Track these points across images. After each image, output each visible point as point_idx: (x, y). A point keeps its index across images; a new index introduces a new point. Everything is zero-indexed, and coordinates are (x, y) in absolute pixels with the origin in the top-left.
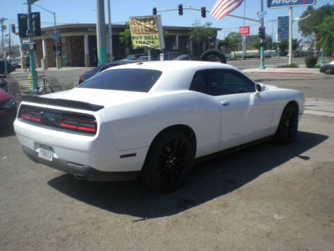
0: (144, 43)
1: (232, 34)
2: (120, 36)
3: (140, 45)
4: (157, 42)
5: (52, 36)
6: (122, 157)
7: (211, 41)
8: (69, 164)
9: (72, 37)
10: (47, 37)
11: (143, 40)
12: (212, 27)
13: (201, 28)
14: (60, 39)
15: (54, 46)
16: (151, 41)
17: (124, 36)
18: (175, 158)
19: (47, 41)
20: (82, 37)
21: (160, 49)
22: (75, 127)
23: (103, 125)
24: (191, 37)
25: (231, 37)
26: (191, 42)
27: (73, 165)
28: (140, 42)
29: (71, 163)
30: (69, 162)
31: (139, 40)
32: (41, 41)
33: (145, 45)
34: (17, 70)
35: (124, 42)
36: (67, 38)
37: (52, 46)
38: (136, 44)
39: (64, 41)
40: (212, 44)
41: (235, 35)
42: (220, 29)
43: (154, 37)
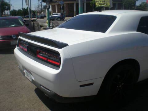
0: (102, 4)
2: (90, 3)
3: (100, 5)
4: (109, 4)
5: (60, 3)
6: (81, 86)
7: (133, 6)
8: (41, 87)
9: (69, 4)
10: (58, 4)
11: (101, 3)
14: (63, 4)
15: (61, 8)
16: (105, 3)
17: (92, 3)
18: (123, 84)
19: (58, 5)
20: (73, 4)
21: (110, 7)
22: (46, 59)
23: (66, 60)
24: (124, 4)
25: (143, 4)
26: (124, 6)
27: (44, 88)
28: (100, 4)
29: (43, 86)
30: (41, 85)
31: (99, 3)
32: (55, 5)
33: (102, 5)
34: (44, 18)
35: (92, 6)
36: (67, 4)
37: (60, 7)
38: (97, 5)
39: (65, 6)
41: (145, 3)
43: (107, 1)
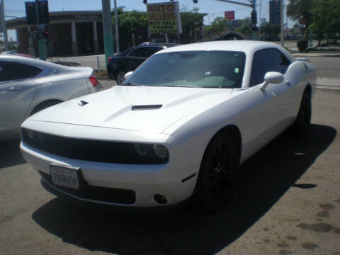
1: (218, 19)
3: (157, 30)
7: (197, 26)
12: (199, 12)
13: (188, 13)
16: (169, 25)
25: (217, 22)
28: (158, 27)
31: (156, 25)
38: (153, 29)
40: (198, 29)
41: (221, 20)
42: (206, 14)
43: (172, 23)
